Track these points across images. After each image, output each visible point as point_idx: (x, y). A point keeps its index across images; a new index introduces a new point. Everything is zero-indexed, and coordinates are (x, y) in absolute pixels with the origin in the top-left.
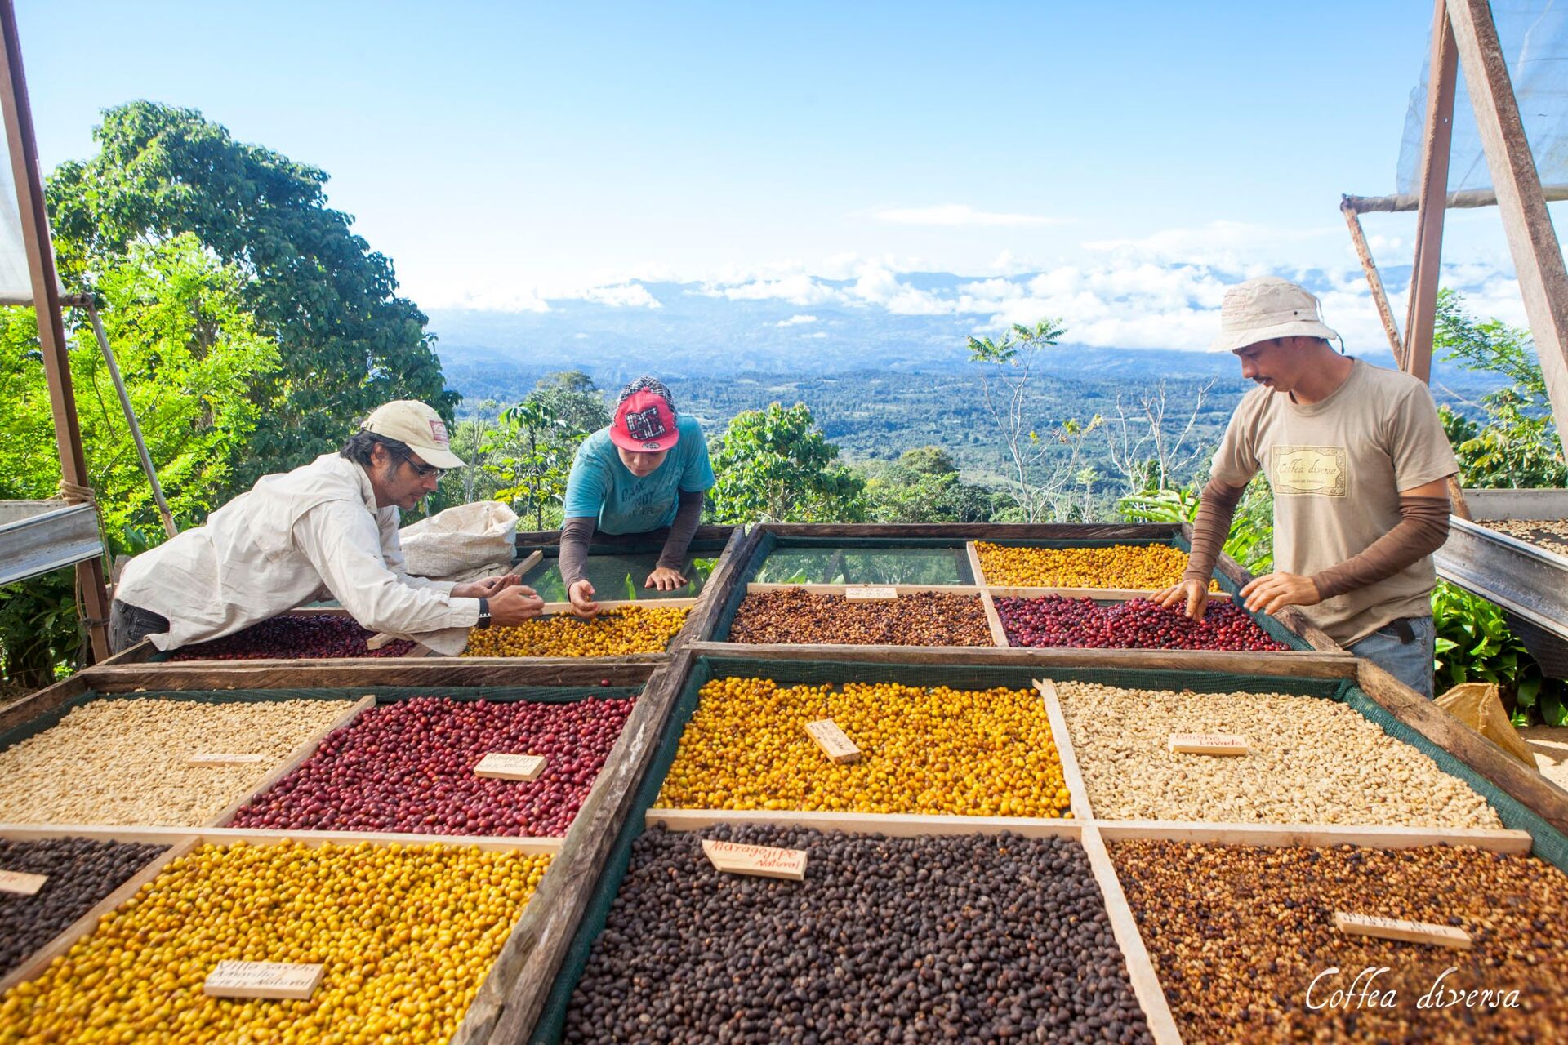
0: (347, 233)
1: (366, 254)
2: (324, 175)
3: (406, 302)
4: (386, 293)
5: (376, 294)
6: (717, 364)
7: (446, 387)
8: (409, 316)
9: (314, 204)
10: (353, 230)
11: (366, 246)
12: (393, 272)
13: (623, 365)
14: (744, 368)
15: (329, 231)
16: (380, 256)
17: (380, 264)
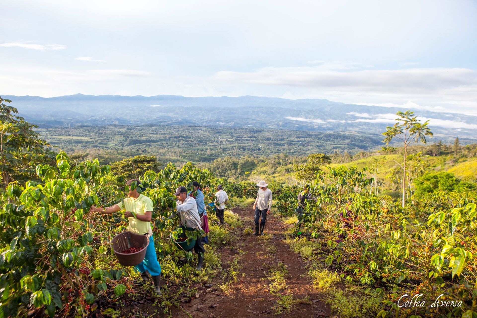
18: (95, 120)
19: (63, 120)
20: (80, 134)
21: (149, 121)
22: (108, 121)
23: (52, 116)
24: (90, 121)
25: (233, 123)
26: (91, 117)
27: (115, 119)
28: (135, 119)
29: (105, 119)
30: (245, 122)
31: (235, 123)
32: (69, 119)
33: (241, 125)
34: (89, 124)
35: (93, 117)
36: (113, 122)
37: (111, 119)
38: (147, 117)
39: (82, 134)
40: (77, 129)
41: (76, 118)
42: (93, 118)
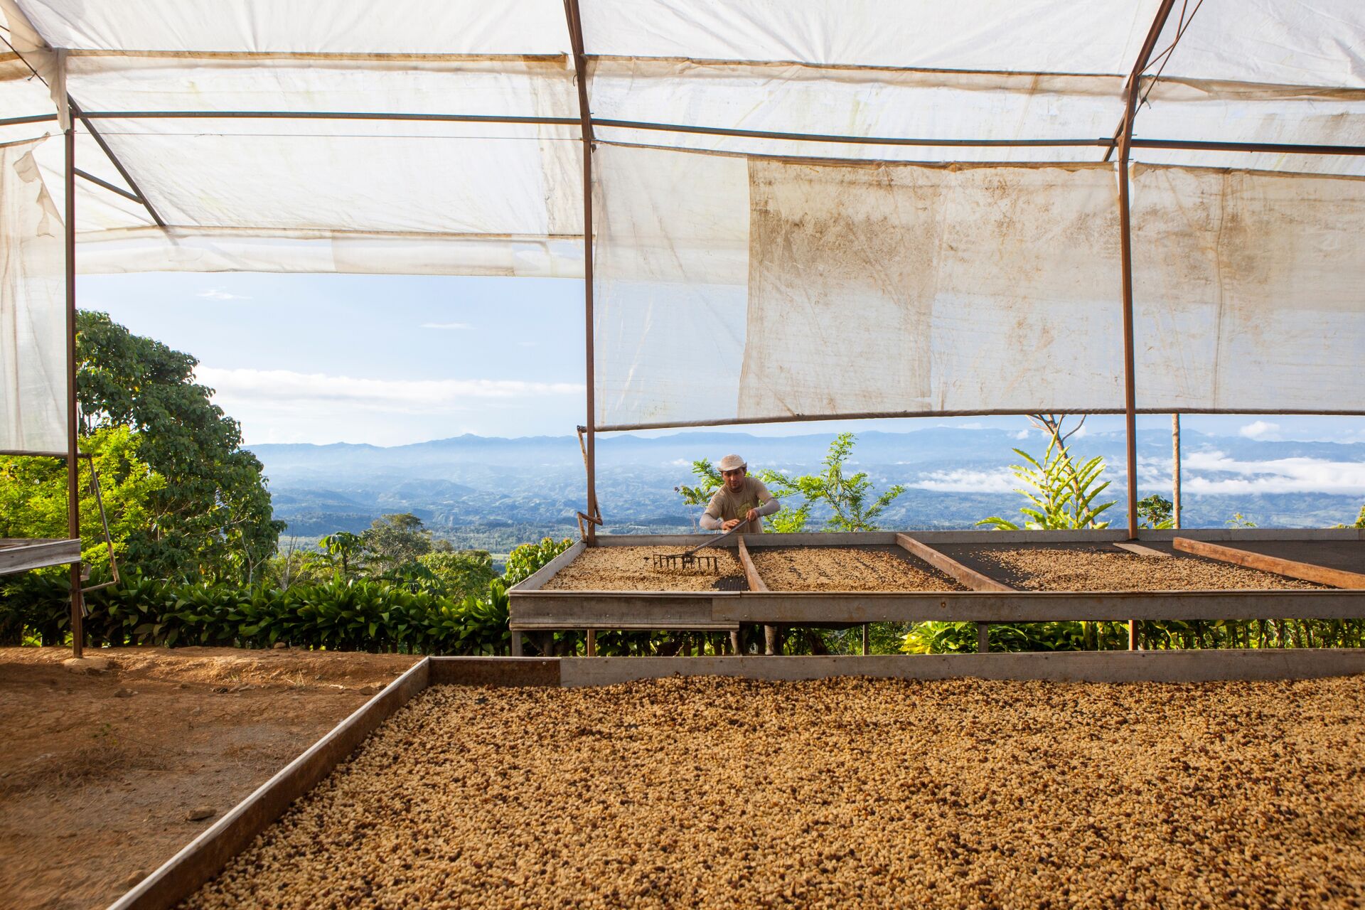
0: (208, 403)
1: (221, 418)
2: (194, 360)
3: (247, 453)
4: (233, 447)
5: (225, 446)
6: (542, 510)
7: (273, 517)
8: (249, 464)
9: (186, 381)
10: (213, 401)
11: (221, 413)
12: (240, 432)
13: (456, 510)
14: (564, 514)
15: (196, 402)
16: (231, 420)
17: (230, 426)
18: (513, 507)
19: (432, 507)
20: (499, 547)
21: (658, 508)
22: (547, 510)
23: (403, 497)
24: (499, 508)
25: (904, 510)
26: (501, 498)
27: (566, 504)
28: (620, 504)
29: (540, 504)
30: (939, 507)
31: (908, 511)
32: (446, 505)
33: (927, 515)
34: (499, 518)
35: (505, 496)
36: (561, 510)
37: (553, 503)
38: (652, 497)
39: (504, 548)
40: (484, 533)
41: (464, 502)
42: (507, 501)
